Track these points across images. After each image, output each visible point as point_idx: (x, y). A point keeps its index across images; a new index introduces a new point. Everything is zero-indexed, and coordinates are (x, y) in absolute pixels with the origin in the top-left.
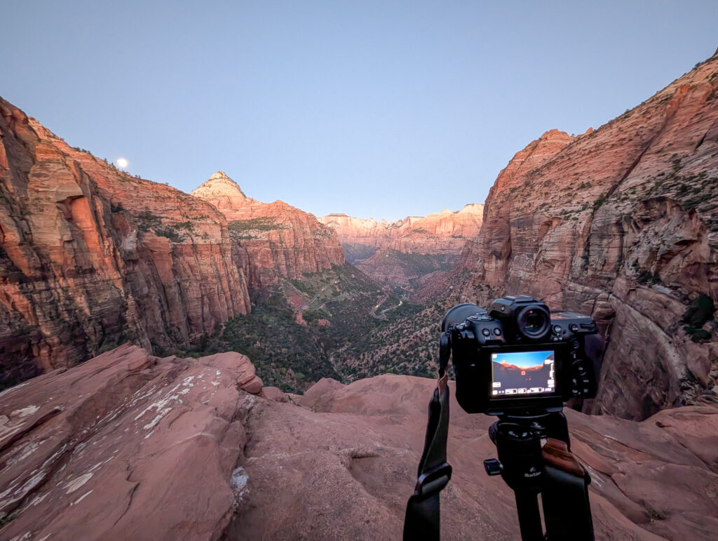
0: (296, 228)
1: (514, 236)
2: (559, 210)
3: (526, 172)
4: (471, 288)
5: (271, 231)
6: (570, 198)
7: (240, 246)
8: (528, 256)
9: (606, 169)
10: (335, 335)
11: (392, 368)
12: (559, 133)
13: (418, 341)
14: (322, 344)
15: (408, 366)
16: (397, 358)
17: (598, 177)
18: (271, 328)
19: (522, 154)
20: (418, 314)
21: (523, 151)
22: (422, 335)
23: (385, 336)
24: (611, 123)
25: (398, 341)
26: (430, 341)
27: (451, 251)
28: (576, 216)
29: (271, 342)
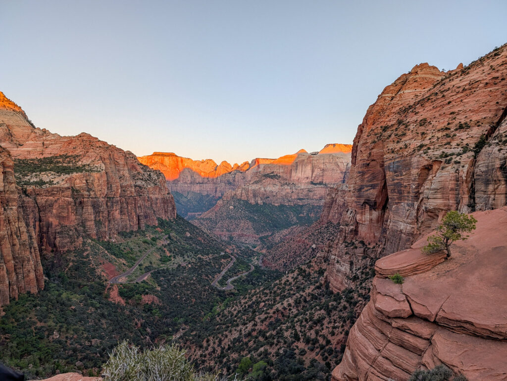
0: (109, 171)
1: (389, 182)
2: (438, 153)
3: (398, 108)
4: (342, 246)
5: (75, 174)
6: (449, 139)
7: (27, 195)
8: (408, 205)
9: (483, 108)
10: (166, 316)
11: (249, 356)
12: (430, 67)
13: (280, 317)
14: (148, 330)
15: (269, 351)
16: (255, 342)
17: (475, 118)
18: (75, 310)
19: (392, 88)
20: (277, 282)
21: (392, 85)
22: (285, 309)
23: (235, 313)
24: (482, 60)
25: (253, 319)
26: (295, 316)
27: (310, 201)
28: (458, 159)
29: (76, 331)
